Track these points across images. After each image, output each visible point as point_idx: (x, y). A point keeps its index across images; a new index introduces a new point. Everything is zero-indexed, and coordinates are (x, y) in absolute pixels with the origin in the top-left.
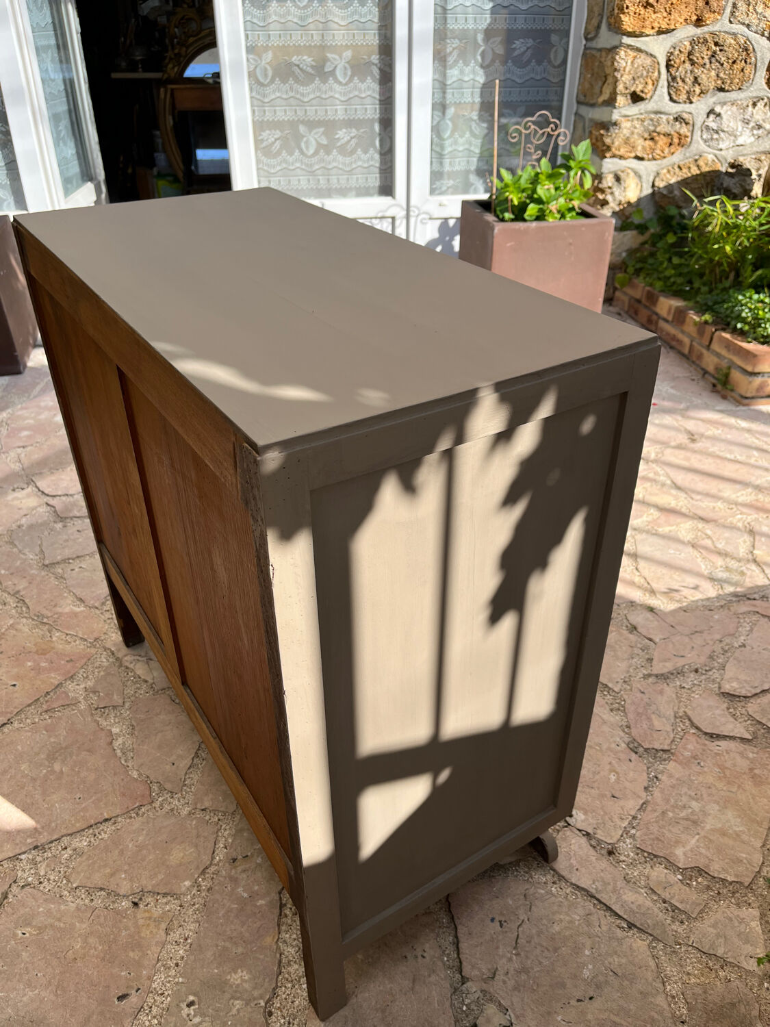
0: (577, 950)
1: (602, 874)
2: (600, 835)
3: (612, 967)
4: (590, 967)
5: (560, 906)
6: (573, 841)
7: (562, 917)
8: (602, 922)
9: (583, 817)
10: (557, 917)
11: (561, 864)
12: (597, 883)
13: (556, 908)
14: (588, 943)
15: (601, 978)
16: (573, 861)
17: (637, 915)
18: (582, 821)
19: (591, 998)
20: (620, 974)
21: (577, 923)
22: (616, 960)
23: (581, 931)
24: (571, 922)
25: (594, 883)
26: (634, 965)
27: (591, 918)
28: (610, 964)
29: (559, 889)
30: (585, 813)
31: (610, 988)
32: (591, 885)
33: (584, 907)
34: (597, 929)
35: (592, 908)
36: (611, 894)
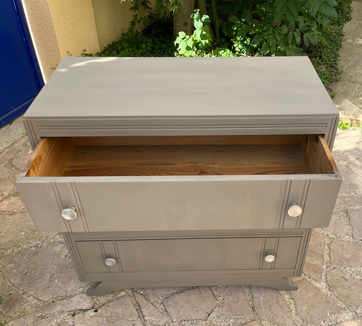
0: (63, 283)
1: (71, 305)
2: (81, 315)
3: (51, 288)
4: (56, 283)
5: (76, 287)
6: (87, 305)
7: (73, 285)
8: (61, 294)
9: (91, 315)
10: (74, 284)
11: (84, 296)
12: (71, 301)
13: (77, 285)
14: (61, 287)
15: (52, 283)
16: (82, 300)
17: (53, 306)
18: (90, 313)
19: (51, 277)
20: (47, 288)
21: (68, 288)
22: (51, 290)
23: (66, 287)
24: (69, 287)
25: (72, 301)
26: (45, 294)
27: (65, 292)
28: (52, 288)
29: (80, 290)
30: (91, 317)
31: (48, 283)
32: (72, 300)
33: (69, 293)
34: (61, 291)
35: (67, 295)
36: (64, 303)
